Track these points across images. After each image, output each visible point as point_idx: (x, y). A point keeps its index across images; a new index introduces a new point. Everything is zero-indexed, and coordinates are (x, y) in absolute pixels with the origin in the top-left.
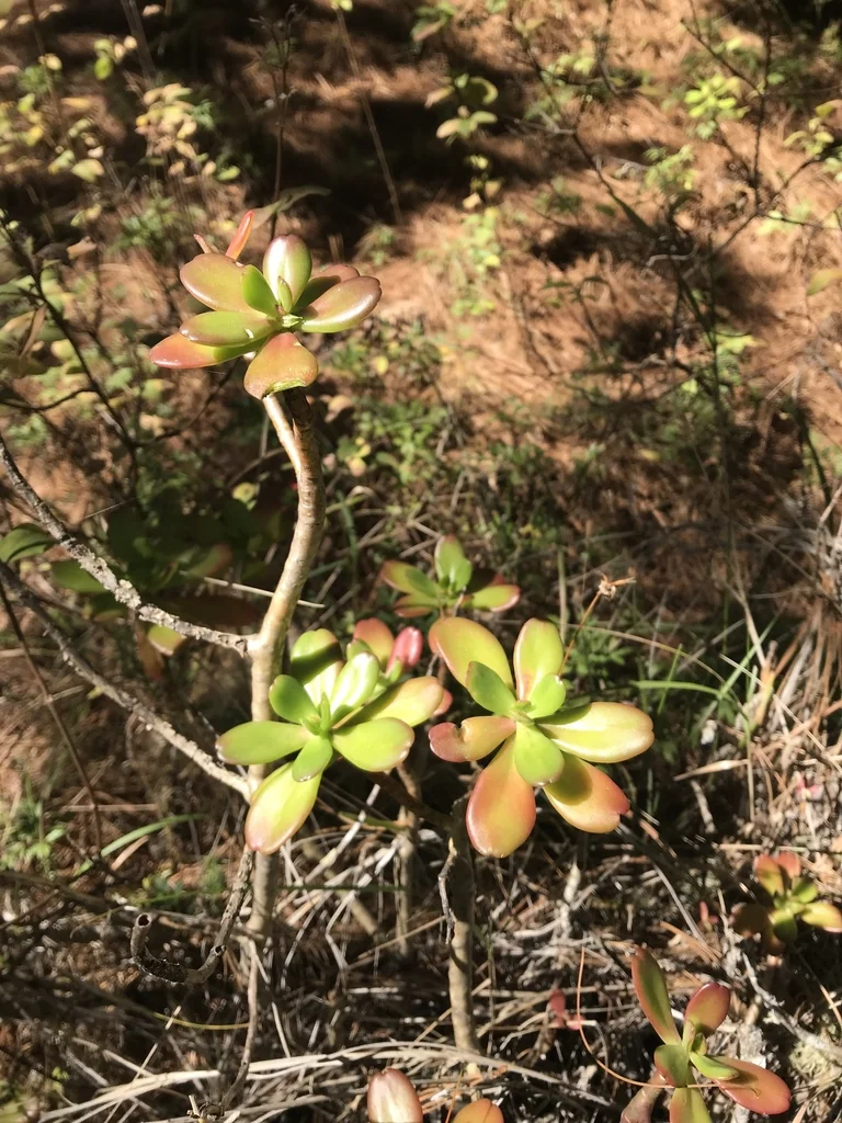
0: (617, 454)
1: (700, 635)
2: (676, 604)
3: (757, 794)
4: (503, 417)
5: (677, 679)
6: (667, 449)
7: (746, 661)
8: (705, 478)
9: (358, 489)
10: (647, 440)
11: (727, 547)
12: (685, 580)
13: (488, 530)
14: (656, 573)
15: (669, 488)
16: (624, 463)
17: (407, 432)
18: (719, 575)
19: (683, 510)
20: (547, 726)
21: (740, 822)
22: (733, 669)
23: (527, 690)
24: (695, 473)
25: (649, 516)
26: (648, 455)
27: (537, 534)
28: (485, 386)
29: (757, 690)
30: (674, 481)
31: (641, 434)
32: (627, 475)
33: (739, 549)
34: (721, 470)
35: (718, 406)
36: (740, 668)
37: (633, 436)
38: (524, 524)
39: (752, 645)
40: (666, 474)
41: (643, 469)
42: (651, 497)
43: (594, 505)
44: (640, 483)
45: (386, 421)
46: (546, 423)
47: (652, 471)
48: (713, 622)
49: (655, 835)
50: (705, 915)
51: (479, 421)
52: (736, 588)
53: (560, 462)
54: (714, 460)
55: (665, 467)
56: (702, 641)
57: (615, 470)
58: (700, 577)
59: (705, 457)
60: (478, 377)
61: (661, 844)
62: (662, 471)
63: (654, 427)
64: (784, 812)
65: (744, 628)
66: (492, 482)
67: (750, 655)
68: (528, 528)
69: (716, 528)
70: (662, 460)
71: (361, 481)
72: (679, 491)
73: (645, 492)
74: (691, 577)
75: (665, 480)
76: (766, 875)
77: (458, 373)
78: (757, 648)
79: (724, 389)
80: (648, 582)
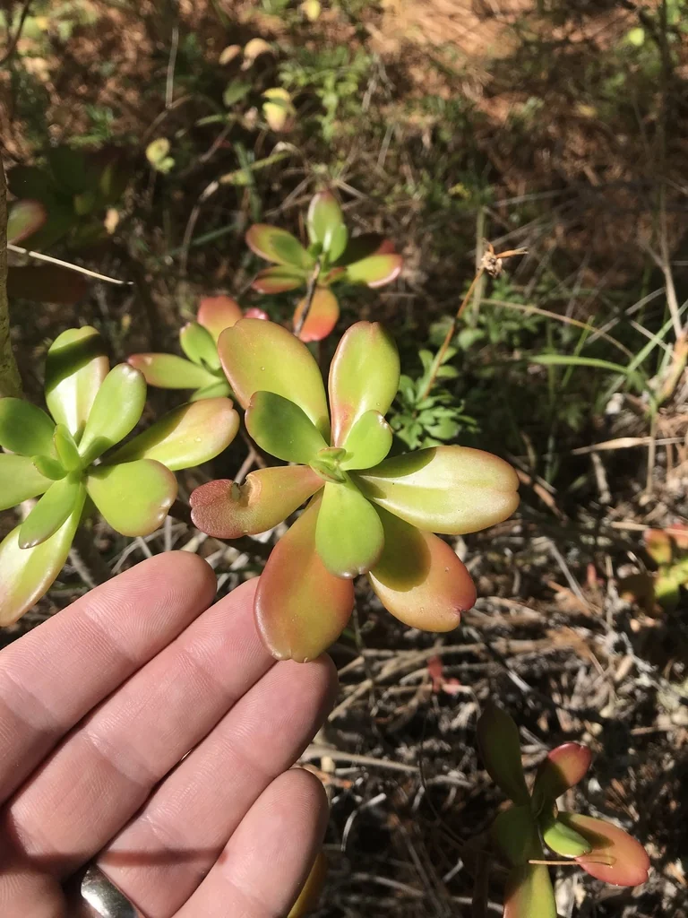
0: (555, 110)
1: (616, 302)
2: (599, 265)
3: (657, 463)
4: (442, 70)
5: (584, 354)
6: (607, 107)
7: (662, 333)
8: (643, 136)
9: (281, 146)
10: (587, 95)
11: (655, 208)
12: (612, 243)
13: (417, 190)
14: (583, 235)
15: (605, 147)
16: (563, 120)
17: (329, 83)
18: (644, 238)
19: (617, 171)
20: (371, 479)
21: (636, 487)
22: (646, 341)
23: (344, 428)
24: (633, 131)
25: (582, 177)
26: (586, 111)
27: (466, 194)
28: (426, 36)
29: (671, 362)
30: (610, 140)
31: (581, 89)
32: (564, 135)
33: (669, 210)
34: (660, 129)
35: (665, 58)
36: (656, 339)
37: (574, 91)
38: (455, 183)
39: (670, 317)
40: (604, 133)
41: (581, 126)
42: (586, 157)
43: (529, 166)
44: (577, 143)
45: (309, 70)
46: (487, 77)
47: (589, 129)
48: (632, 289)
49: (549, 501)
50: (591, 576)
51: (417, 74)
52: (659, 252)
53: (496, 117)
54: (653, 116)
55: (604, 125)
56: (616, 310)
57: (552, 129)
58: (626, 239)
59: (644, 113)
60: (421, 27)
61: (556, 511)
62: (600, 129)
63: (596, 80)
64: (681, 479)
65: (664, 298)
66: (426, 140)
67: (667, 327)
68: (458, 188)
69: (646, 189)
70: (600, 117)
71: (285, 137)
72: (615, 151)
73: (580, 151)
74: (618, 239)
75: (602, 139)
76: (655, 546)
77: (401, 22)
78: (675, 320)
79: (671, 37)
80: (576, 244)
